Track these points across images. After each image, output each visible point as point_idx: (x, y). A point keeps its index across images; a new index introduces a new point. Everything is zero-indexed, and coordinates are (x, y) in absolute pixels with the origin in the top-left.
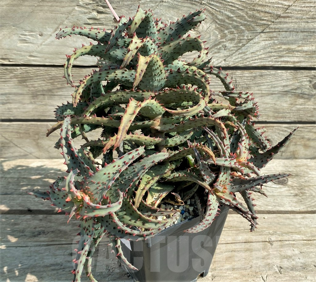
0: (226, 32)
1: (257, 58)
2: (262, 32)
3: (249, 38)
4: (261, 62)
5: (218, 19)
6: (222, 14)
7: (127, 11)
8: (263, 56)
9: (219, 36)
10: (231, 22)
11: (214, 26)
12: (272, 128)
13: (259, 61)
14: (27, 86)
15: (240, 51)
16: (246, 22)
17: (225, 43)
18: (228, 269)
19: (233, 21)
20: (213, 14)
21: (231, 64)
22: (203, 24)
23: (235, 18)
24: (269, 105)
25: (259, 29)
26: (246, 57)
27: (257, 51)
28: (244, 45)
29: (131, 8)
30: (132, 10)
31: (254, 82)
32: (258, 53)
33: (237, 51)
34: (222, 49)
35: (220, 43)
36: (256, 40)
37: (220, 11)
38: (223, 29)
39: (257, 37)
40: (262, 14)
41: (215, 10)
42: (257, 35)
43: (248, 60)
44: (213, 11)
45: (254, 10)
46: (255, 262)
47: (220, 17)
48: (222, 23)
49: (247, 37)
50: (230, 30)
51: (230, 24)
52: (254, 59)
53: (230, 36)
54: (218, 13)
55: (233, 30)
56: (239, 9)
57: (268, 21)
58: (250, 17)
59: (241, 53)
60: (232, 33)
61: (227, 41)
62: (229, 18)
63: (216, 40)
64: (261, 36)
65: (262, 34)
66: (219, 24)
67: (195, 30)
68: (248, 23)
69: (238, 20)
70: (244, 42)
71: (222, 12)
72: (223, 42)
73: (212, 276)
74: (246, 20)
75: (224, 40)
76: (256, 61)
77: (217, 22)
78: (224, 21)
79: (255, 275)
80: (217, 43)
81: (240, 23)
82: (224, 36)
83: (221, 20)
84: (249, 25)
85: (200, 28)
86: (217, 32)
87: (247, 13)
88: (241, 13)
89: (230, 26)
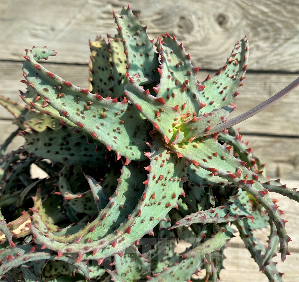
0: (260, 29)
1: (296, 61)
3: (287, 37)
5: (250, 14)
6: (255, 9)
7: (144, 4)
10: (266, 18)
11: (244, 22)
15: (276, 52)
16: (283, 19)
17: (257, 43)
19: (268, 16)
20: (243, 9)
21: (265, 67)
22: (232, 20)
23: (270, 14)
26: (282, 59)
28: (280, 46)
33: (272, 52)
37: (252, 6)
38: (255, 26)
42: (295, 35)
43: (286, 63)
47: (253, 12)
48: (254, 19)
49: (285, 35)
50: (264, 27)
51: (264, 20)
55: (268, 27)
56: (275, 3)
58: (289, 12)
59: (276, 55)
60: (266, 31)
61: (260, 40)
62: (263, 13)
66: (251, 20)
68: (287, 20)
70: (281, 41)
72: (255, 41)
74: (283, 16)
75: (256, 39)
76: (295, 65)
77: (248, 18)
78: (257, 17)
81: (275, 19)
82: (257, 34)
83: (254, 16)
84: (287, 22)
85: (228, 25)
86: (248, 29)
87: (285, 8)
88: (278, 8)
89: (265, 23)
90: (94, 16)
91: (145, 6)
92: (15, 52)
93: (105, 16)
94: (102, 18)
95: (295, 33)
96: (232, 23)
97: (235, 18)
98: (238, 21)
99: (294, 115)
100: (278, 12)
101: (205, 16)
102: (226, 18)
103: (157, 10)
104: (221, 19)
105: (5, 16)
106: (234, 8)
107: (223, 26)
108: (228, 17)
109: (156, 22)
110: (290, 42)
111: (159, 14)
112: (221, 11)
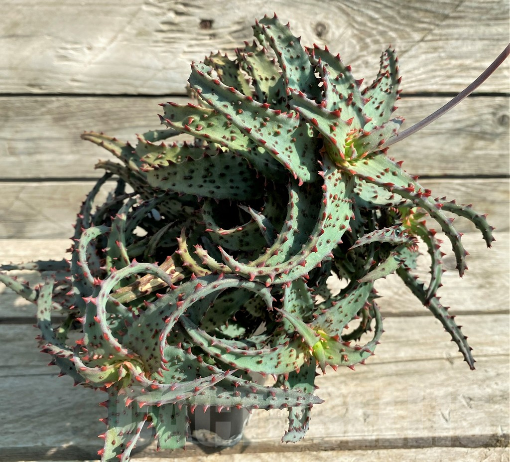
0: (368, 40)
1: (414, 79)
2: (422, 40)
3: (403, 49)
4: (421, 85)
5: (356, 22)
6: (362, 14)
7: (220, 10)
8: (423, 76)
9: (358, 47)
10: (374, 26)
11: (349, 32)
12: (437, 186)
13: (417, 84)
14: (66, 127)
16: (397, 26)
17: (366, 58)
18: (387, 404)
19: (378, 24)
20: (347, 14)
22: (334, 30)
23: (381, 21)
24: (433, 151)
25: (417, 36)
27: (414, 69)
29: (226, 7)
30: (227, 9)
31: (410, 116)
32: (416, 72)
34: (362, 67)
35: (358, 58)
36: (413, 52)
37: (359, 11)
38: (362, 36)
39: (414, 49)
40: (421, 14)
41: (352, 8)
42: (412, 46)
44: (349, 10)
45: (409, 8)
46: (428, 391)
47: (359, 19)
48: (362, 28)
49: (400, 47)
50: (374, 38)
51: (373, 29)
52: (409, 80)
53: (373, 47)
54: (356, 12)
55: (378, 37)
56: (386, 6)
57: (430, 23)
58: (403, 18)
60: (376, 42)
61: (369, 54)
62: (372, 19)
63: (353, 53)
64: (420, 47)
65: (422, 44)
66: (357, 29)
67: (321, 39)
68: (401, 28)
69: (386, 23)
71: (362, 12)
72: (364, 56)
73: (365, 414)
74: (397, 23)
75: (365, 53)
76: (413, 84)
77: (353, 27)
78: (364, 25)
79: (430, 411)
80: (354, 57)
81: (388, 27)
82: (365, 47)
83: (361, 24)
84: (402, 31)
85: (329, 36)
86: (354, 41)
87: (399, 13)
88: (390, 12)
89: (374, 32)
90: (150, 29)
91: (220, 13)
92: (33, 82)
93: (165, 27)
94: (162, 31)
95: (412, 44)
96: (333, 33)
97: (338, 27)
98: (341, 30)
99: (413, 149)
100: (390, 18)
101: (299, 25)
102: (327, 26)
103: (237, 19)
104: (320, 29)
105: (19, 31)
106: (335, 14)
107: (323, 38)
108: (329, 25)
109: (236, 35)
110: (406, 55)
111: (239, 23)
112: (320, 18)
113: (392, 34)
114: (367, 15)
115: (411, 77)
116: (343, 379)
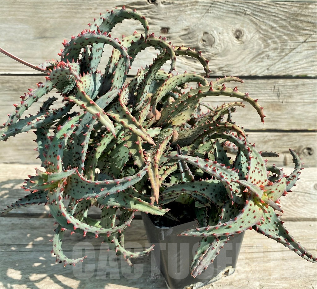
0: (269, 41)
1: (299, 67)
2: (305, 42)
3: (292, 47)
4: (304, 71)
5: (262, 29)
6: (266, 24)
7: (173, 21)
8: (305, 65)
9: (263, 46)
10: (274, 32)
11: (257, 36)
12: (313, 137)
13: (301, 70)
15: (283, 60)
16: (288, 32)
17: (268, 53)
18: (276, 279)
19: (276, 30)
20: (256, 24)
21: (274, 73)
22: (247, 34)
23: (278, 28)
24: (311, 114)
25: (301, 39)
26: (289, 66)
27: (300, 60)
28: (287, 55)
29: (178, 19)
30: (178, 21)
31: (297, 91)
32: (301, 62)
33: (280, 60)
34: (265, 59)
35: (263, 52)
36: (298, 49)
37: (263, 22)
38: (266, 39)
39: (299, 47)
40: (305, 24)
41: (259, 20)
43: (291, 69)
44: (257, 22)
45: (297, 20)
46: (304, 271)
47: (264, 27)
48: (266, 33)
49: (290, 46)
50: (273, 40)
51: (273, 34)
52: (296, 68)
53: (273, 46)
54: (262, 23)
55: (276, 39)
56: (282, 19)
57: (310, 30)
58: (293, 27)
59: (283, 63)
60: (275, 42)
61: (270, 50)
62: (272, 28)
63: (259, 50)
64: (304, 46)
65: (305, 44)
66: (262, 34)
67: (239, 40)
68: (291, 33)
69: (281, 30)
70: (287, 51)
71: (266, 22)
72: (266, 51)
73: (260, 285)
74: (288, 30)
75: (267, 49)
76: (299, 70)
77: (260, 32)
78: (267, 31)
79: (305, 285)
80: (260, 52)
81: (283, 33)
82: (267, 46)
83: (265, 30)
84: (292, 35)
85: (244, 38)
86: (260, 42)
87: (290, 23)
88: (284, 23)
89: (274, 36)
91: (174, 23)
95: (299, 44)
96: (247, 37)
97: (250, 32)
98: (252, 35)
99: (298, 112)
100: (284, 27)
101: (225, 31)
102: (242, 32)
103: (184, 27)
104: (238, 34)
106: (248, 24)
108: (244, 31)
109: (183, 37)
110: (294, 51)
111: (186, 30)
112: (238, 27)
113: (285, 37)
114: (269, 25)
115: (298, 66)
116: (247, 261)
